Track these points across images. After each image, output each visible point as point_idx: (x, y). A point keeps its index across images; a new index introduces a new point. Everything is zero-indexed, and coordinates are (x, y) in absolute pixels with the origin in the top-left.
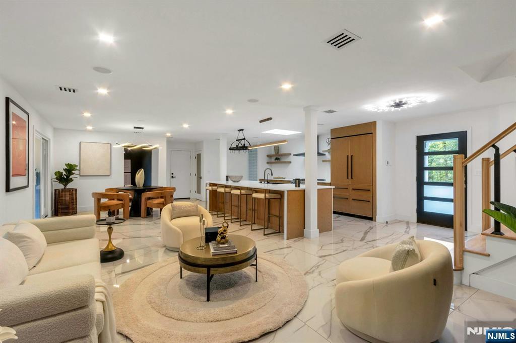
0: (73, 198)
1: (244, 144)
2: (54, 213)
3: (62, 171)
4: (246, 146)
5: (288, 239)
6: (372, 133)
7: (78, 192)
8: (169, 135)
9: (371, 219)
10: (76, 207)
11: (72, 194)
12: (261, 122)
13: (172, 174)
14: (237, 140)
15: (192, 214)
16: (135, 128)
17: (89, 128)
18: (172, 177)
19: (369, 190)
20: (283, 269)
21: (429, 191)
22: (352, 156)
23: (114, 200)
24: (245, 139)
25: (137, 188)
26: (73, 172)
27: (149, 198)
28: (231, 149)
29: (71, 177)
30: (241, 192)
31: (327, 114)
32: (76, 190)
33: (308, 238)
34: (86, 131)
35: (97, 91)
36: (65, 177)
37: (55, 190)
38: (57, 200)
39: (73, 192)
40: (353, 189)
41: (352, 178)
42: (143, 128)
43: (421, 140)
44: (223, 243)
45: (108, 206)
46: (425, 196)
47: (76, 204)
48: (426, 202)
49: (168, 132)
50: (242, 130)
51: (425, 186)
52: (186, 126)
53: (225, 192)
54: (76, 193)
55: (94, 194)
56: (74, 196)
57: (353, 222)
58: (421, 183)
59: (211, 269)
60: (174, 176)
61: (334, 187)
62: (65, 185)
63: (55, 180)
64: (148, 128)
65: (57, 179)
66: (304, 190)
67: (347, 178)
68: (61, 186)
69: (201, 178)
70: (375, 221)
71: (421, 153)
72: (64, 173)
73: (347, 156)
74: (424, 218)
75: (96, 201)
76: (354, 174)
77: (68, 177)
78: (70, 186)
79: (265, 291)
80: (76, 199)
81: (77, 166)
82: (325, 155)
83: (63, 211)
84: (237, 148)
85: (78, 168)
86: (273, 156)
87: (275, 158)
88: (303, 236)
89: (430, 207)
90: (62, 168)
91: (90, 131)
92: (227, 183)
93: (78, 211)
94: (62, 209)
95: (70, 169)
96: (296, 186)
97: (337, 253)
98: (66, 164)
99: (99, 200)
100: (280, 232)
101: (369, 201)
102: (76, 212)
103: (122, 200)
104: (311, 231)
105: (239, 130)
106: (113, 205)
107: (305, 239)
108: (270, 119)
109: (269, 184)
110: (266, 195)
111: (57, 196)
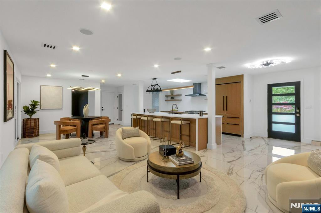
0: (36, 124)
1: (157, 88)
2: (22, 136)
3: (28, 106)
4: (158, 89)
5: (198, 151)
6: (240, 82)
7: (40, 121)
8: (103, 81)
9: (240, 136)
10: (39, 131)
11: (36, 122)
12: (172, 73)
13: (102, 108)
14: (151, 86)
15: (136, 135)
16: (83, 76)
17: (49, 75)
18: (102, 110)
19: (239, 118)
20: (212, 172)
21: (275, 118)
22: (227, 96)
23: (68, 126)
24: (157, 85)
25: (84, 118)
26: (36, 106)
27: (94, 125)
28: (147, 91)
29: (35, 110)
30: (161, 120)
31: (219, 69)
32: (39, 119)
33: (210, 150)
34: (46, 78)
35: (72, 48)
36: (31, 110)
37: (23, 119)
38: (24, 126)
39: (37, 121)
40: (227, 117)
41: (227, 110)
42: (88, 76)
43: (270, 87)
44: (181, 157)
45: (66, 130)
46: (273, 121)
47: (39, 129)
48: (273, 124)
49: (103, 79)
50: (156, 79)
51: (273, 115)
52: (119, 75)
53: (148, 120)
54: (39, 121)
55: (56, 122)
56: (37, 123)
57: (229, 138)
58: (270, 113)
59: (180, 176)
60: (103, 109)
61: (222, 116)
62: (31, 116)
63: (23, 112)
64: (92, 76)
65: (24, 111)
66: (207, 118)
67: (224, 110)
68: (28, 117)
69: (122, 110)
70: (243, 137)
71: (270, 95)
72: (30, 107)
73: (224, 96)
74: (273, 135)
75: (58, 127)
76: (228, 107)
77: (33, 110)
78: (34, 116)
79: (213, 189)
80: (39, 126)
81: (39, 102)
82: (206, 95)
83: (29, 134)
84: (151, 91)
85: (39, 104)
86: (169, 96)
87: (171, 97)
88: (206, 148)
89: (276, 128)
90: (28, 104)
91: (49, 78)
92: (144, 113)
93: (40, 134)
94: (28, 133)
95: (34, 104)
96: (200, 116)
97: (237, 159)
98: (31, 101)
99: (60, 126)
100: (189, 146)
101: (239, 125)
102: (39, 134)
103: (75, 126)
104: (213, 144)
105: (153, 79)
106: (70, 130)
107: (208, 150)
108: (180, 71)
109: (176, 114)
110: (182, 122)
111: (24, 124)
